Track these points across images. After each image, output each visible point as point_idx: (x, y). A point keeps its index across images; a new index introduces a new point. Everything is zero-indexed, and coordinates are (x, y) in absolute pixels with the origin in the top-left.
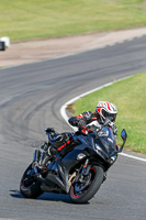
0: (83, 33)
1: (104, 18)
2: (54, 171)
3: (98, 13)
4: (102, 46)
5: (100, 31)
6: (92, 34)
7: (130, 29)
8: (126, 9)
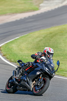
0: (5, 14)
1: (15, 7)
2: (24, 80)
3: (12, 5)
4: (14, 20)
5: (13, 13)
6: (10, 14)
7: (27, 12)
8: (25, 3)
